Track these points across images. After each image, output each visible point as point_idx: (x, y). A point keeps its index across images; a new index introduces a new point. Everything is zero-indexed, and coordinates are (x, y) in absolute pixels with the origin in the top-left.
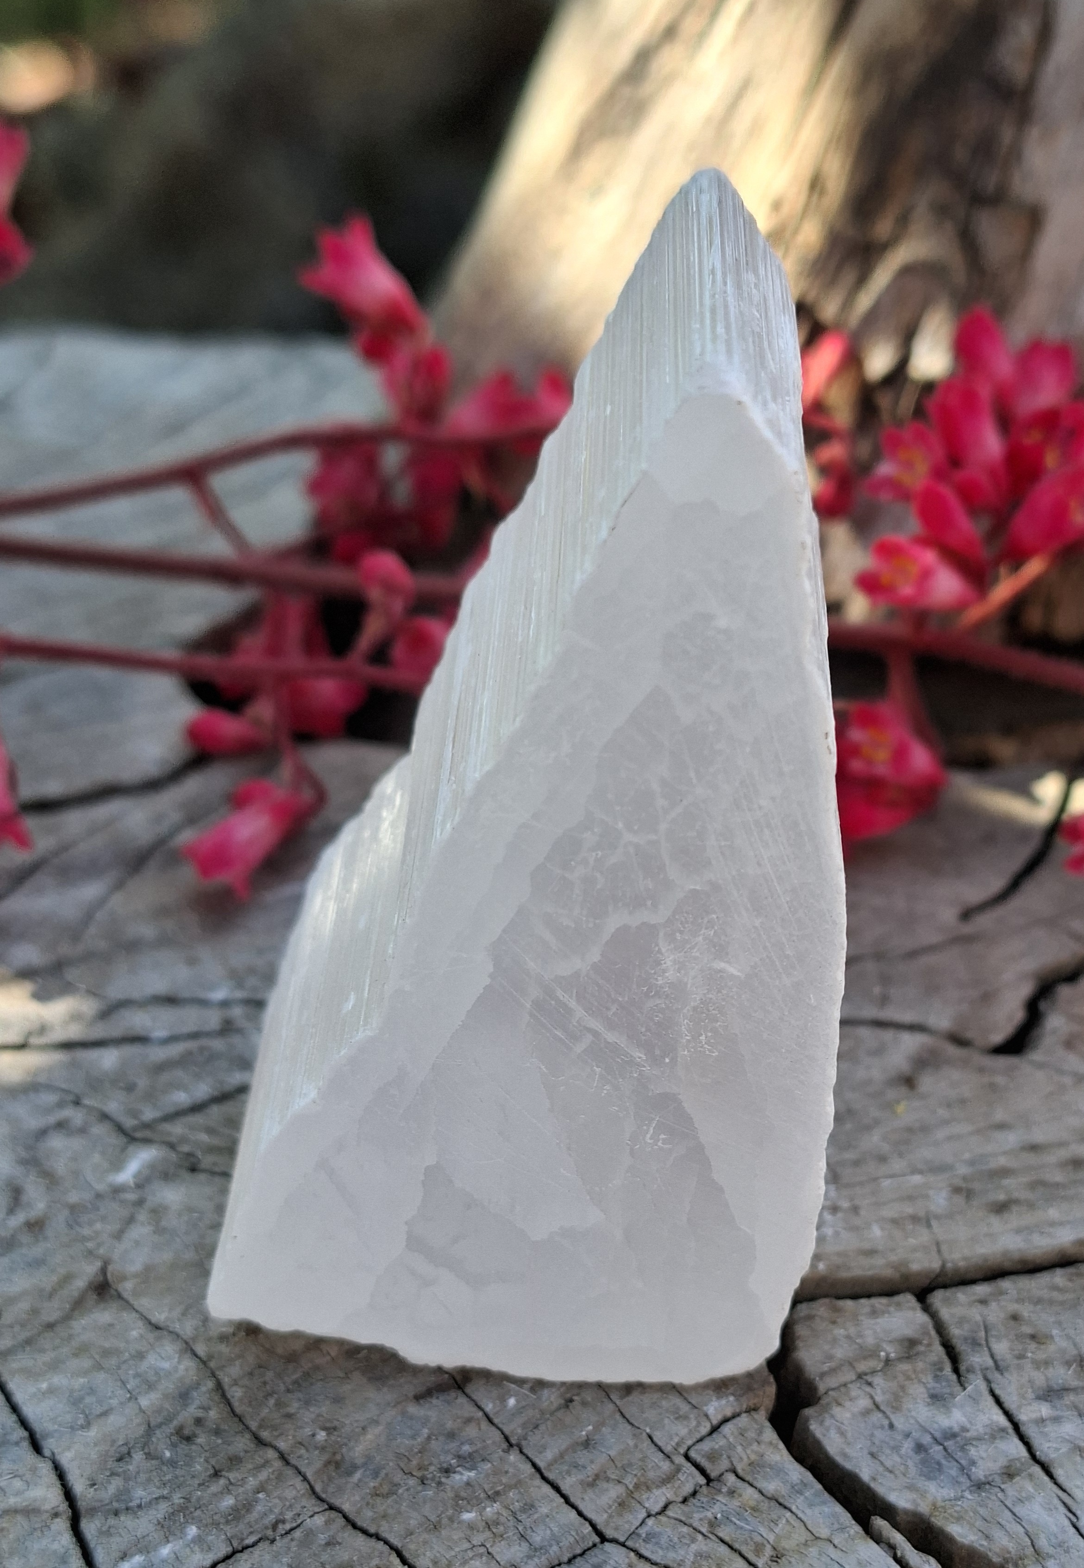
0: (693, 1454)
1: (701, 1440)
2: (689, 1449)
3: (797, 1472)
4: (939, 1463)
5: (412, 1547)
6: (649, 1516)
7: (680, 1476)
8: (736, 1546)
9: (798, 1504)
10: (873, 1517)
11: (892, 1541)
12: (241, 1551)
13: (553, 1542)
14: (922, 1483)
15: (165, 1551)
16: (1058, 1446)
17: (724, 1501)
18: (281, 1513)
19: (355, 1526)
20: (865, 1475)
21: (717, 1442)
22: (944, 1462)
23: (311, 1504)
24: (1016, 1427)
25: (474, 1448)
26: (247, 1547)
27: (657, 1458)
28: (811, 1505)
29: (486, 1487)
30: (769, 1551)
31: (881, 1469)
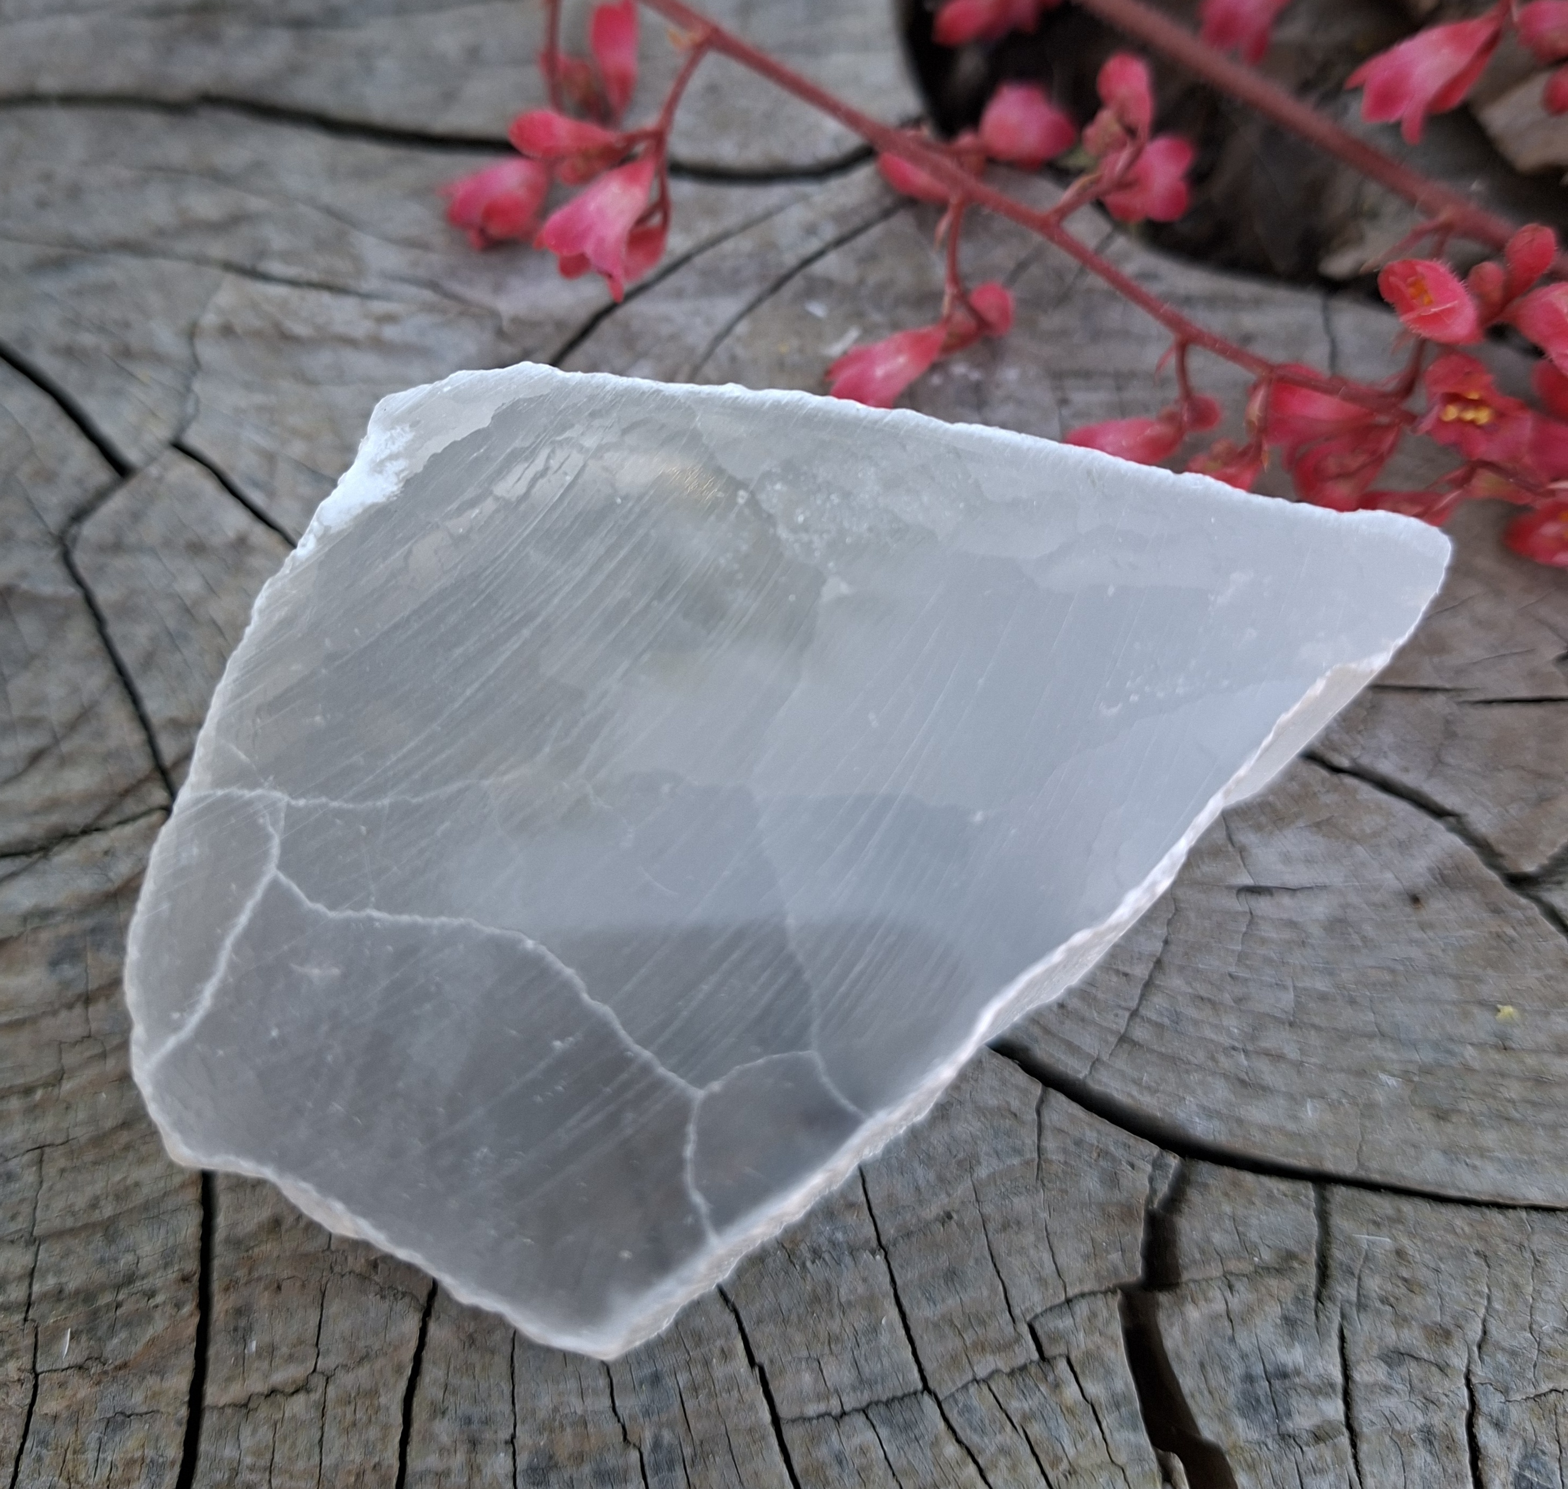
0: (1037, 1325)
1: (1050, 1310)
2: (1035, 1318)
3: (1125, 1377)
4: (1259, 1402)
6: (973, 1380)
7: (1017, 1345)
8: (1038, 1450)
9: (1110, 1419)
13: (880, 1379)
14: (1234, 1417)
17: (1045, 1393)
20: (1186, 1384)
22: (1264, 1400)
27: (1003, 1317)
28: (1123, 1426)
30: (1064, 1466)
31: (1203, 1386)
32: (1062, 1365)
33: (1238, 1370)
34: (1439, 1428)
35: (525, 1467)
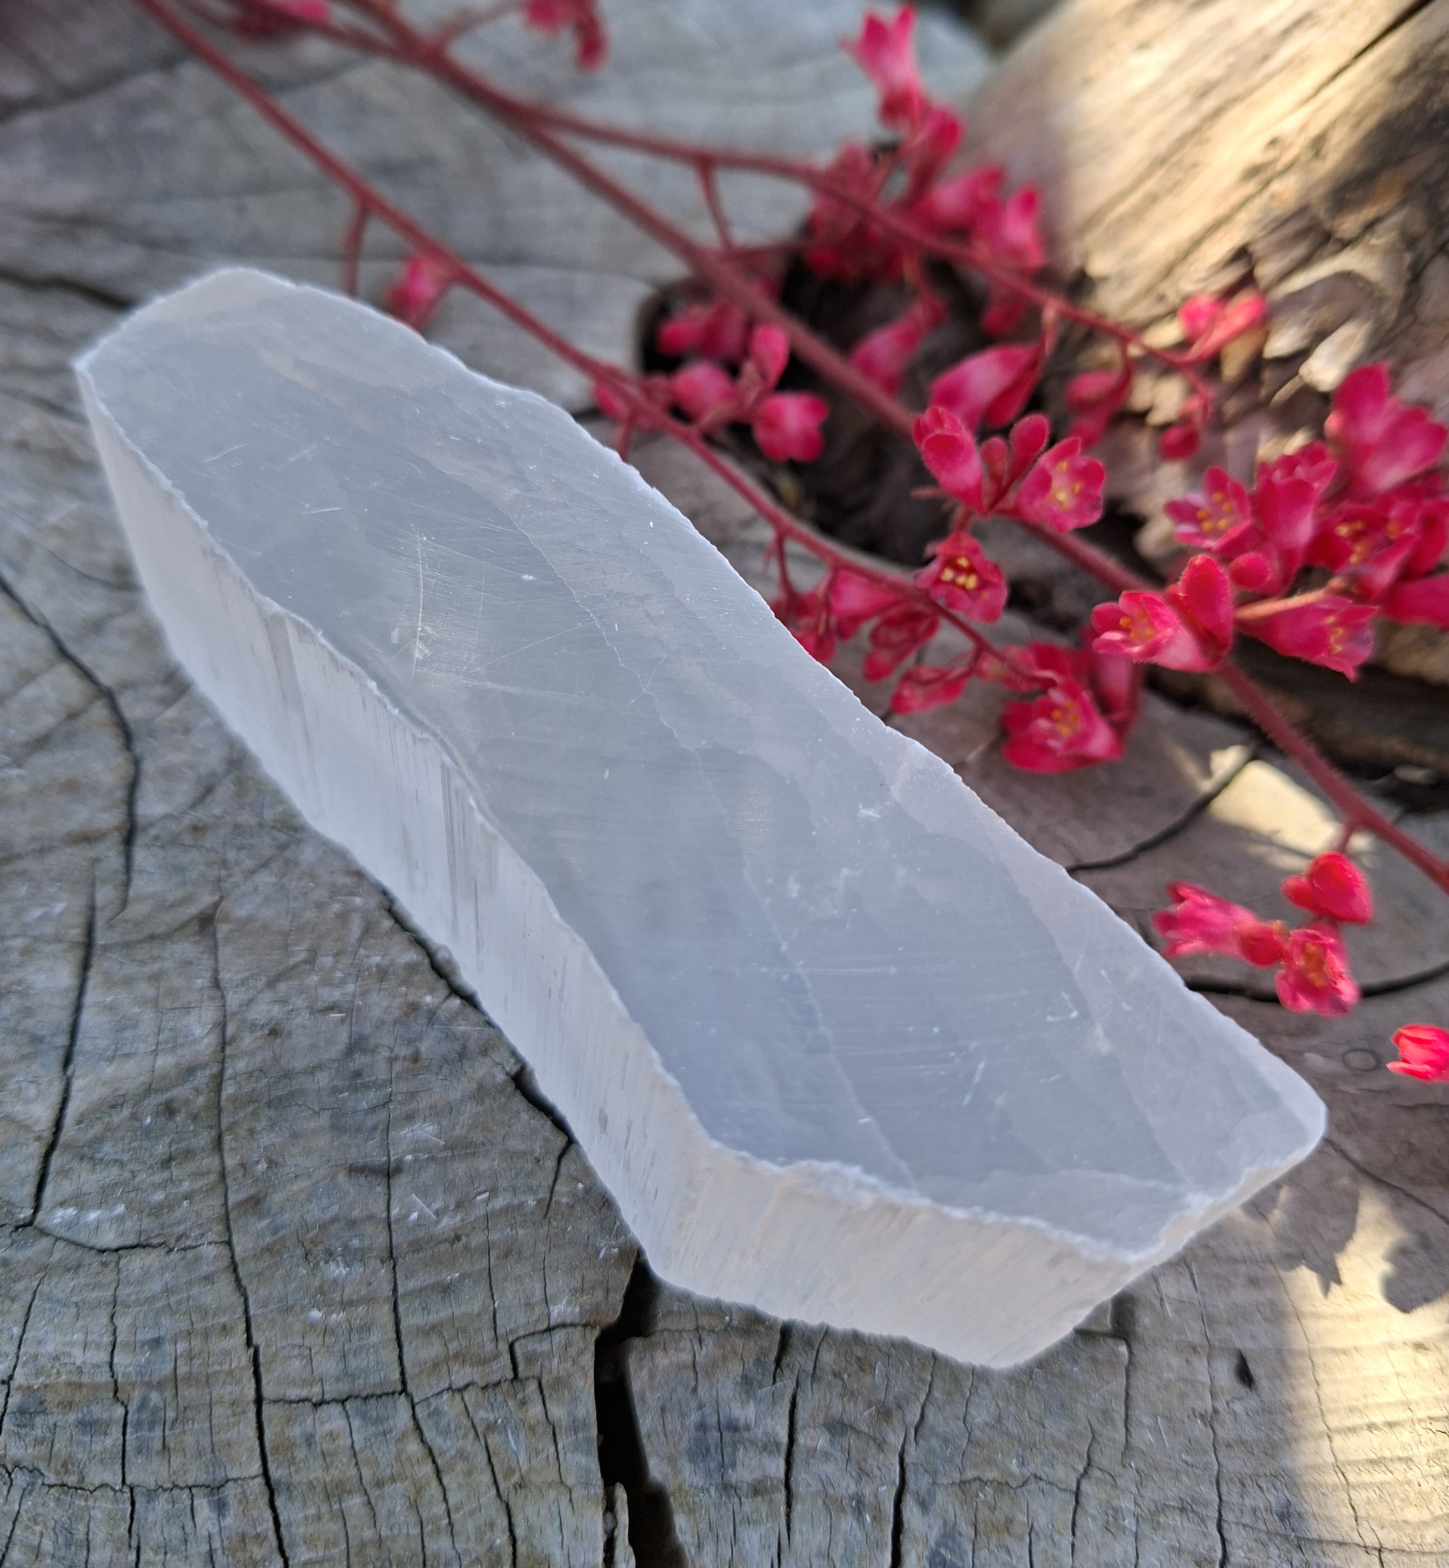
0: (517, 1346)
1: (531, 1335)
2: (517, 1339)
4: (708, 1450)
5: (261, 1319)
6: (449, 1389)
7: (495, 1362)
8: (494, 1460)
9: (566, 1442)
10: (619, 1487)
11: (615, 1519)
12: (144, 1247)
13: (363, 1375)
14: (683, 1461)
15: (93, 1216)
16: (811, 1482)
17: (512, 1409)
18: (191, 1228)
19: (234, 1271)
21: (543, 1344)
22: (712, 1449)
23: (217, 1230)
24: (791, 1445)
25: (362, 1245)
26: (149, 1246)
27: (488, 1335)
29: (346, 1291)
30: (516, 1478)
31: (660, 1429)
32: (533, 1386)
33: (694, 1418)
34: (869, 1498)
35: (15, 1410)
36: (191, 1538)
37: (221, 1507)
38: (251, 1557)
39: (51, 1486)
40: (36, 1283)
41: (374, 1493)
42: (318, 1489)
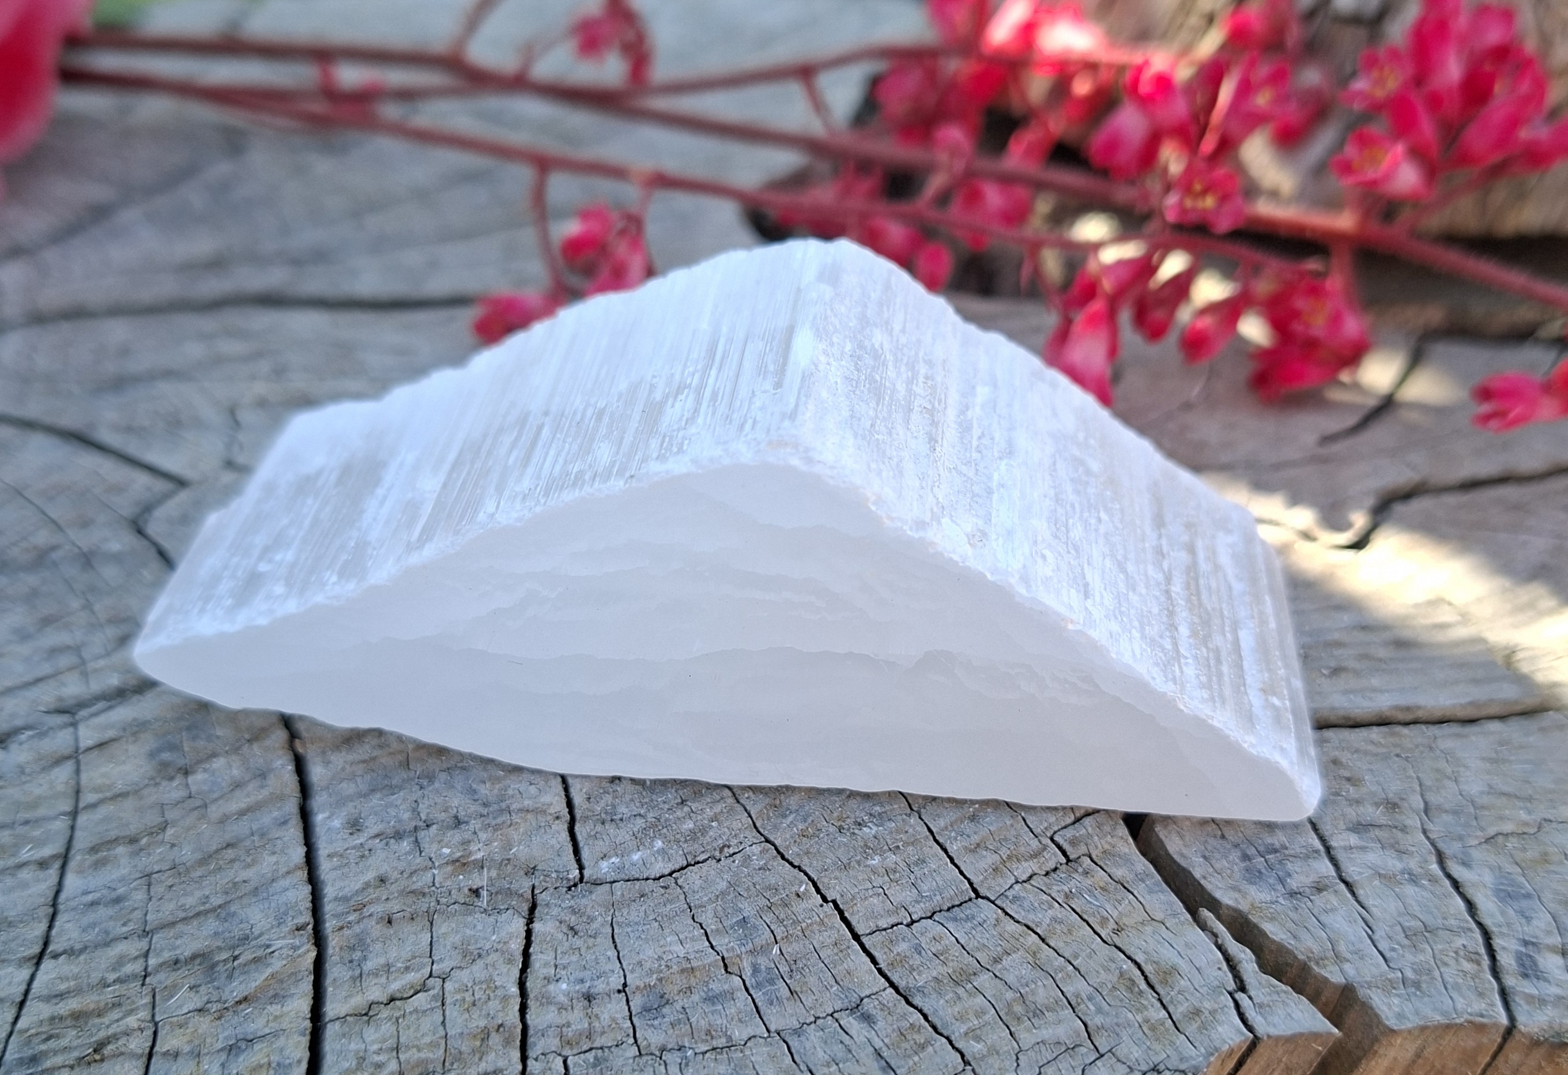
0: (1056, 838)
1: (1065, 827)
2: (1055, 833)
3: (1143, 864)
4: (1260, 872)
5: (826, 880)
6: (1017, 882)
7: (1045, 853)
9: (1139, 889)
10: (1201, 909)
11: (1215, 931)
12: (694, 865)
13: (937, 893)
14: (1245, 886)
15: (636, 857)
16: (1361, 870)
18: (728, 840)
19: (783, 858)
20: (1197, 874)
21: (1079, 831)
22: (1263, 871)
23: (752, 835)
24: (1328, 849)
25: (883, 810)
26: (698, 862)
28: (1151, 892)
29: (890, 843)
30: (1112, 925)
31: (1210, 871)
32: (1087, 862)
33: (1235, 855)
34: (1418, 870)
35: (639, 1011)
36: (853, 1048)
37: (868, 1019)
38: (916, 1043)
39: (704, 1053)
40: (610, 918)
41: (997, 969)
42: (945, 981)
